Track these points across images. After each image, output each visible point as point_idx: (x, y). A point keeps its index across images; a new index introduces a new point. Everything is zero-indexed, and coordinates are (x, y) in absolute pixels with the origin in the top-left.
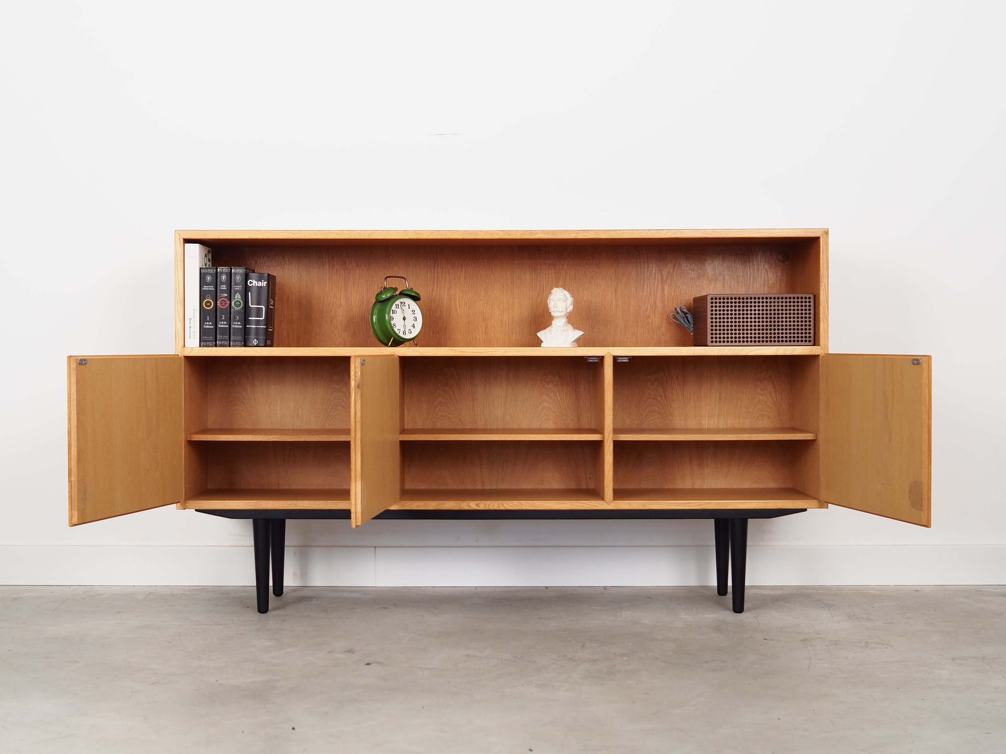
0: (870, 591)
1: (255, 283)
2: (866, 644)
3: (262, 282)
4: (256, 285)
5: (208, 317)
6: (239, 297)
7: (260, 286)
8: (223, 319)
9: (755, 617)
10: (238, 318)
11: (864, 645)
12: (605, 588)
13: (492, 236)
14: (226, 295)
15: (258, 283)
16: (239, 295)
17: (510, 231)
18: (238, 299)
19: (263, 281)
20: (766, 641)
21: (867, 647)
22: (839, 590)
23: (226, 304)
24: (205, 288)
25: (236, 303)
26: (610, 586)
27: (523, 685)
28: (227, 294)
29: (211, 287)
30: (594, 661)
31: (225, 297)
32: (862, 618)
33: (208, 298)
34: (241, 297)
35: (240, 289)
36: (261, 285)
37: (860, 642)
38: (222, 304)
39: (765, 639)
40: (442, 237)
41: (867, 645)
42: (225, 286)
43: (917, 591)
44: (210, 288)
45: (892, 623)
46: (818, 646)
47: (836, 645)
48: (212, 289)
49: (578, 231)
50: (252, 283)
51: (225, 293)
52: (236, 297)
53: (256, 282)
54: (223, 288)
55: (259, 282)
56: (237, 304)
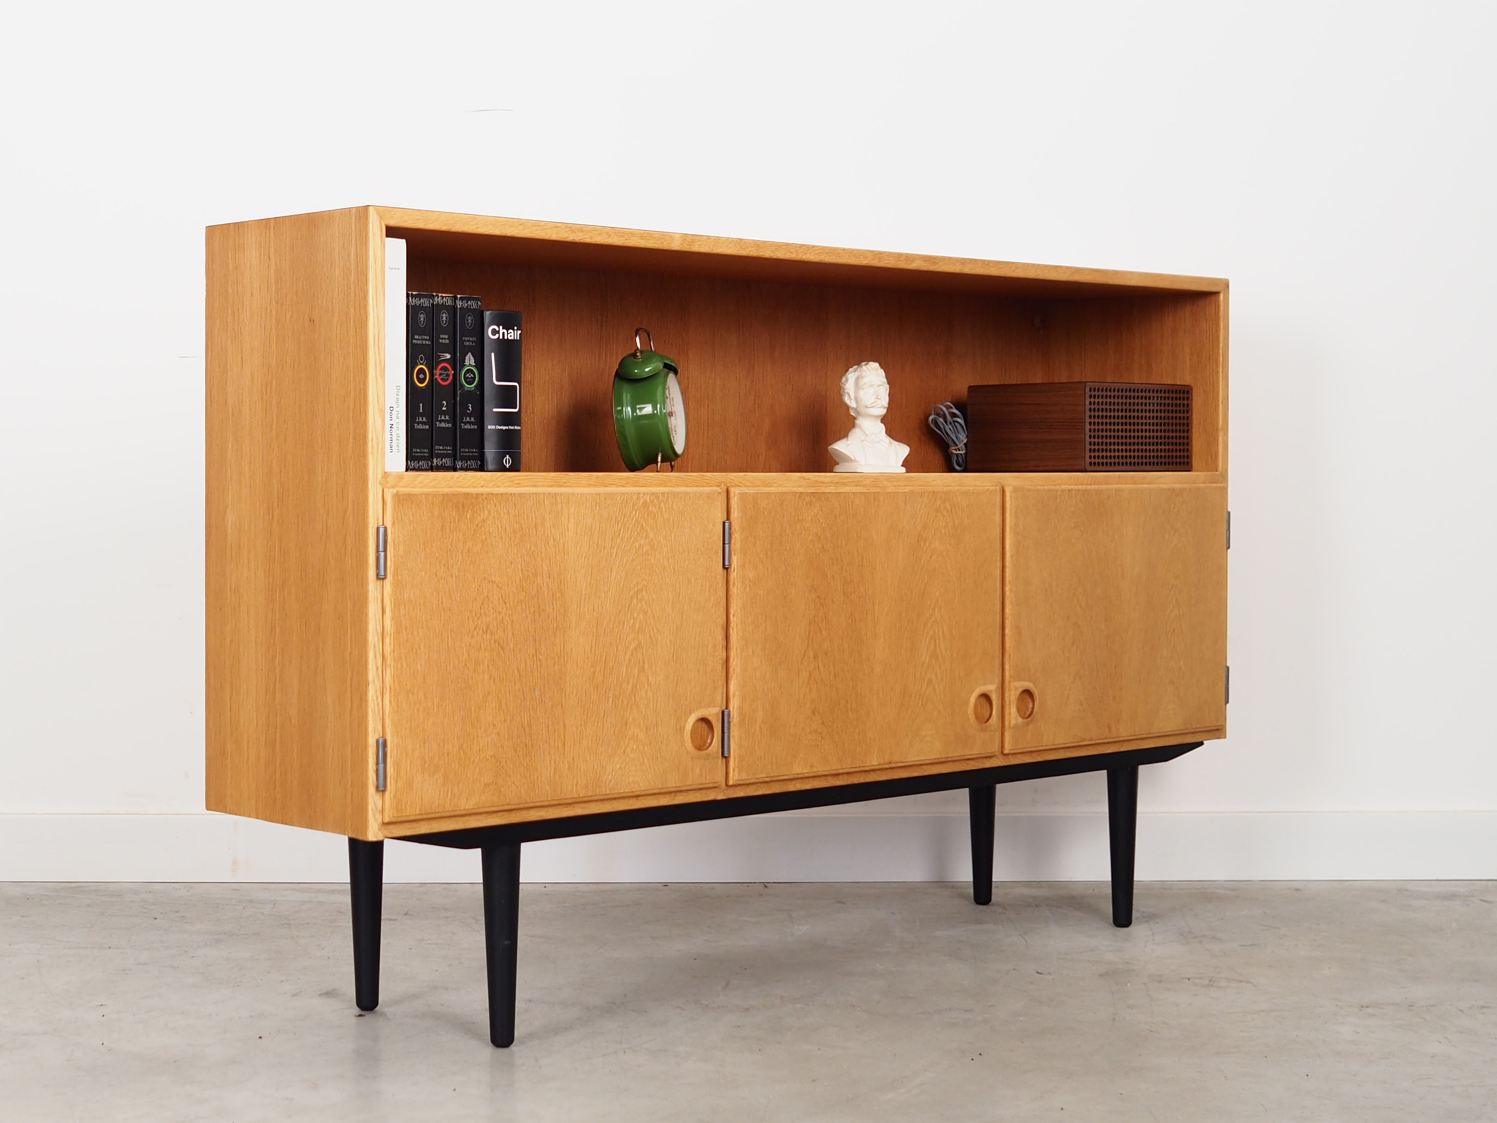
0: (1218, 891)
1: (503, 333)
2: (1210, 981)
3: (514, 330)
4: (506, 338)
5: (421, 405)
6: (472, 362)
7: (512, 340)
8: (444, 409)
9: (1020, 935)
10: (470, 408)
11: (1206, 982)
12: (765, 886)
13: (858, 260)
14: (448, 356)
15: (508, 334)
16: (472, 358)
17: (881, 253)
18: (470, 365)
19: (516, 328)
20: (1040, 975)
21: (1212, 986)
22: (1166, 889)
23: (448, 375)
24: (418, 340)
25: (467, 375)
26: (773, 883)
27: (625, 1052)
28: (450, 354)
29: (425, 337)
30: (747, 1009)
31: (446, 361)
32: (1204, 936)
33: (422, 362)
34: (475, 362)
35: (474, 344)
36: (512, 338)
37: (1200, 978)
38: (442, 377)
39: (1038, 973)
40: (793, 256)
41: (1212, 982)
42: (446, 337)
43: (1297, 890)
44: (424, 340)
45: (1254, 945)
46: (1129, 984)
47: (1160, 982)
48: (427, 342)
49: (964, 261)
50: (498, 332)
51: (447, 353)
52: (467, 363)
53: (505, 331)
54: (444, 341)
55: (509, 331)
56: (468, 377)
